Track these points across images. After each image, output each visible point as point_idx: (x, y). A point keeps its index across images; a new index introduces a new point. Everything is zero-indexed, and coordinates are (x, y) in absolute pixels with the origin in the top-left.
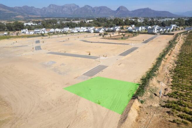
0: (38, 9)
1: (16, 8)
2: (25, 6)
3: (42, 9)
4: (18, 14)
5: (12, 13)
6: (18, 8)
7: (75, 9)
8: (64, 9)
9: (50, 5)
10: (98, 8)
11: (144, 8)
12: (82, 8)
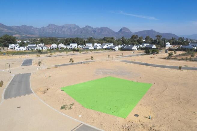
0: (37, 28)
1: (14, 27)
2: (24, 25)
3: (41, 28)
4: (15, 33)
5: (10, 32)
6: (16, 27)
7: (75, 30)
8: (63, 30)
9: (49, 25)
10: (99, 29)
11: (148, 30)
12: (82, 28)
